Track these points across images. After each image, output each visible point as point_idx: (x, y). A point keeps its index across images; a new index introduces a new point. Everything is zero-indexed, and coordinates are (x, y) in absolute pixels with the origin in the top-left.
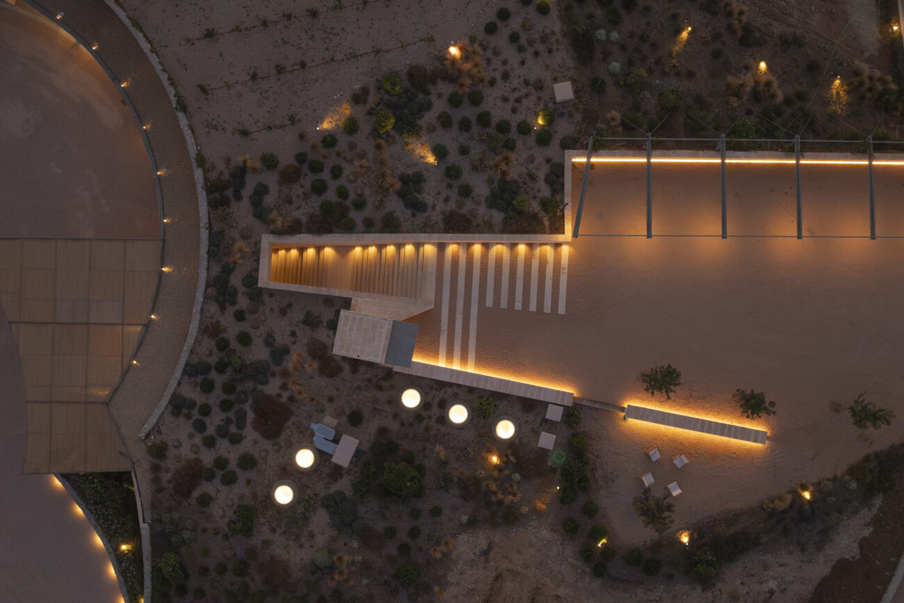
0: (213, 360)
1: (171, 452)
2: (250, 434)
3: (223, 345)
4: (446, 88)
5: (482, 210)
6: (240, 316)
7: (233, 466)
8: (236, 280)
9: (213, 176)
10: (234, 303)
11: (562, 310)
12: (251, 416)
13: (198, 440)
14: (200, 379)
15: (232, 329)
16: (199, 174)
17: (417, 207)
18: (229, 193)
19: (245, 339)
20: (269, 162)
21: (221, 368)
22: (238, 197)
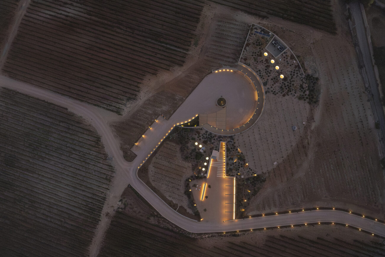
0: (212, 136)
1: (201, 131)
2: (203, 140)
3: (214, 137)
4: (243, 163)
5: (229, 167)
6: (217, 139)
7: (200, 138)
8: (221, 139)
9: (233, 136)
10: (219, 138)
11: (217, 176)
12: (205, 140)
13: (203, 134)
14: (210, 134)
15: (216, 138)
16: (233, 135)
17: (229, 160)
18: (231, 138)
19: (214, 139)
20: (235, 143)
21: (211, 137)
22: (231, 139)
